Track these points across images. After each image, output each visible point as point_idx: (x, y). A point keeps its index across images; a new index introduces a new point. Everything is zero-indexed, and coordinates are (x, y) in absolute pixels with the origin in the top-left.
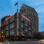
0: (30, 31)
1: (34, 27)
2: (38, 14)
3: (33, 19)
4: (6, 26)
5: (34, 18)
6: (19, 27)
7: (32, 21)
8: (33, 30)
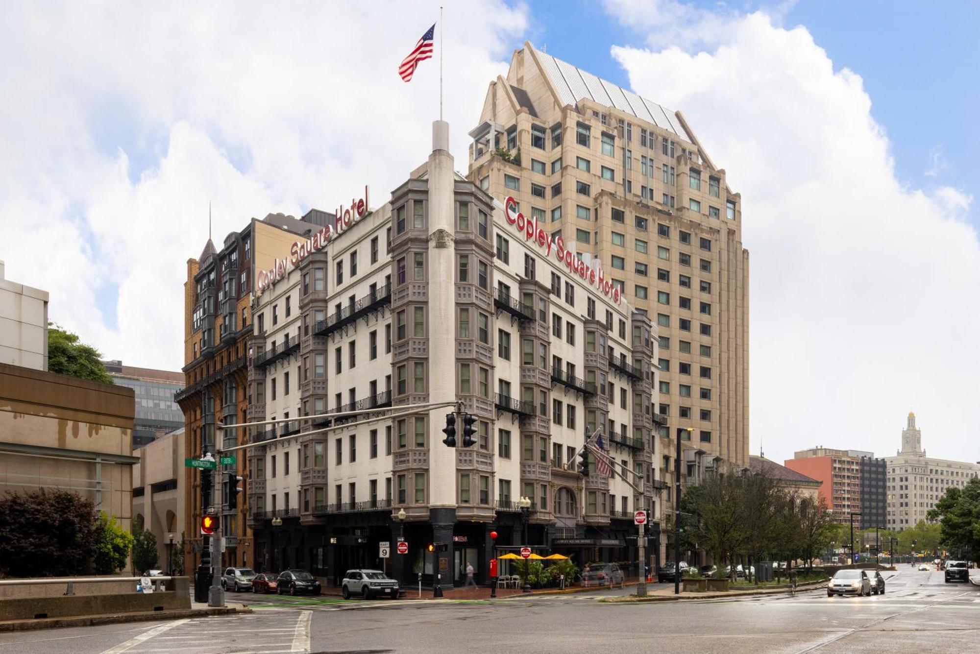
0: (622, 445)
1: (676, 378)
2: (733, 200)
3: (664, 275)
4: (264, 365)
5: (685, 260)
6: (463, 382)
7: (654, 306)
8: (674, 421)
